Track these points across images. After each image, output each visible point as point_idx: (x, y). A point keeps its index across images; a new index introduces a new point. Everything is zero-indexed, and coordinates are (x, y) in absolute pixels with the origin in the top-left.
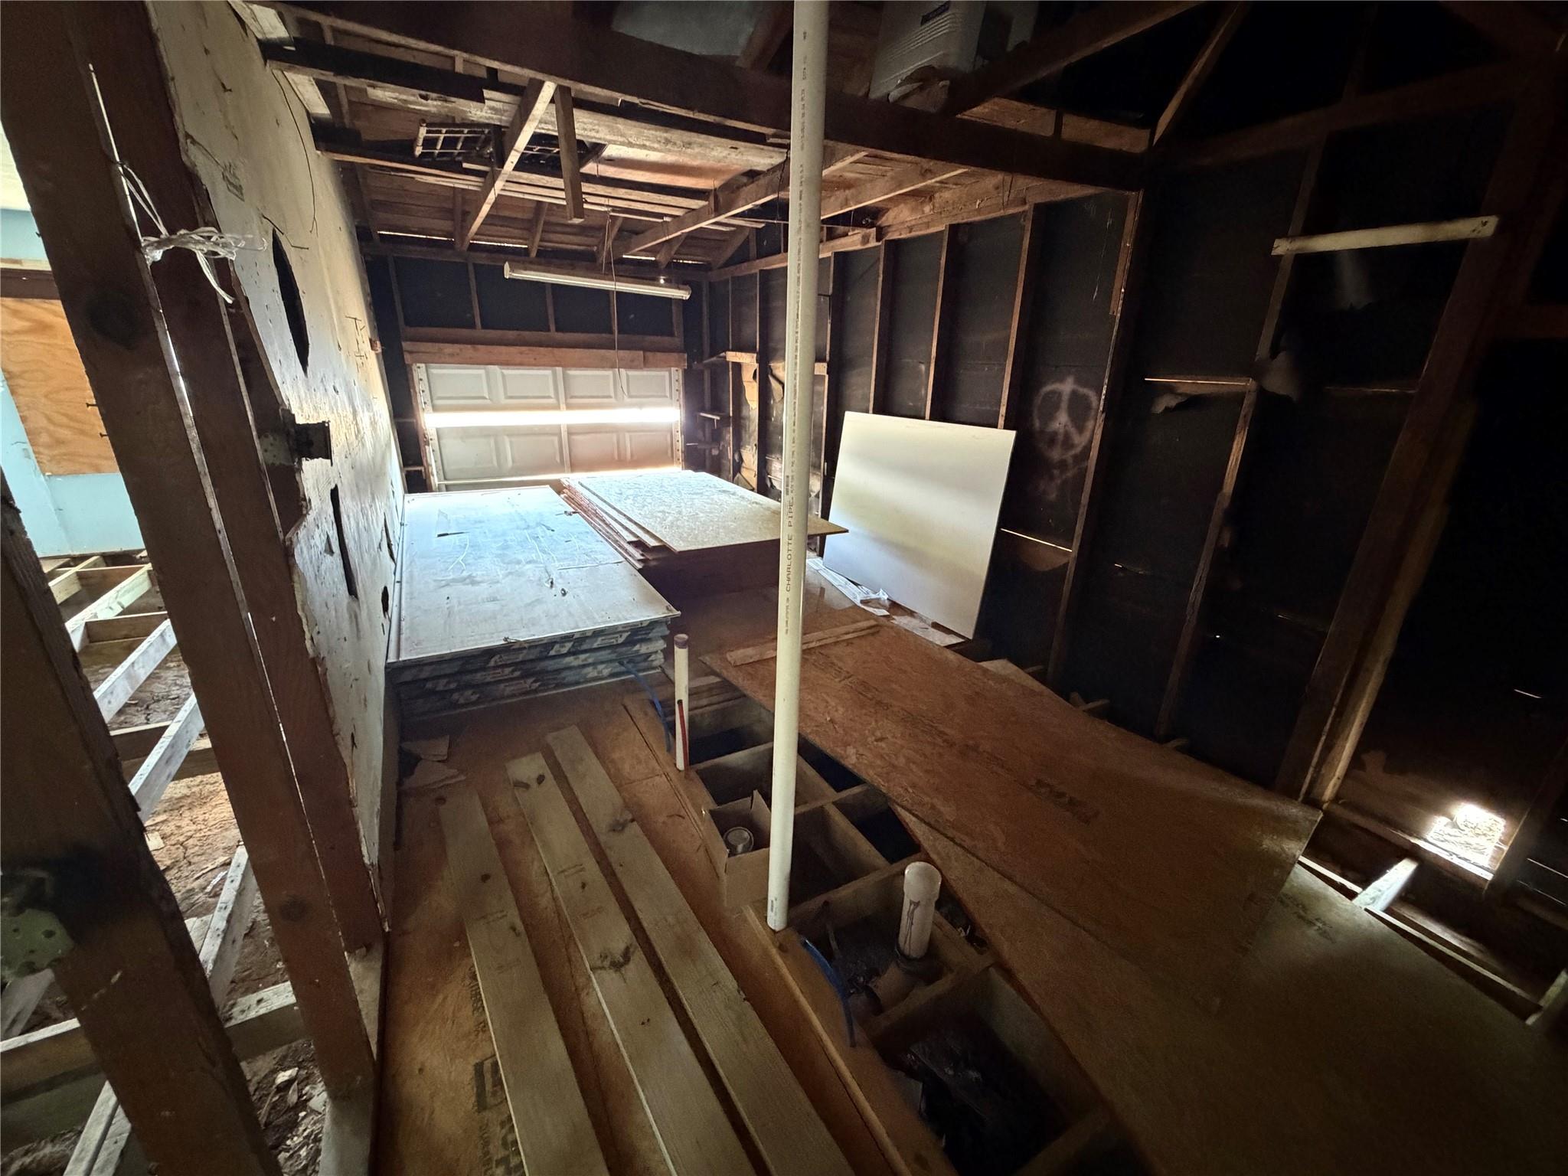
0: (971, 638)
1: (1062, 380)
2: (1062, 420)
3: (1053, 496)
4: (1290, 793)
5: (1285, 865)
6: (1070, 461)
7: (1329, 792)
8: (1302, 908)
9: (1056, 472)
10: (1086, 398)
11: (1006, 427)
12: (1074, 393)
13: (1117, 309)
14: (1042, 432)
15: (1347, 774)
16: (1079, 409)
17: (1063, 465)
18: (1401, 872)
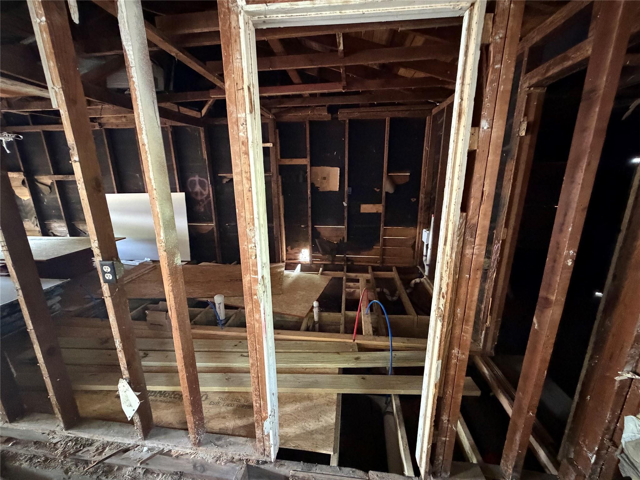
0: (190, 260)
1: (194, 177)
2: (198, 188)
3: (202, 210)
4: (279, 262)
5: (283, 272)
6: (204, 199)
7: (285, 258)
8: (287, 276)
9: (201, 203)
10: (203, 181)
11: (180, 191)
12: (199, 180)
13: (205, 156)
14: (192, 192)
15: (286, 254)
16: (202, 184)
17: (202, 200)
18: (299, 267)
